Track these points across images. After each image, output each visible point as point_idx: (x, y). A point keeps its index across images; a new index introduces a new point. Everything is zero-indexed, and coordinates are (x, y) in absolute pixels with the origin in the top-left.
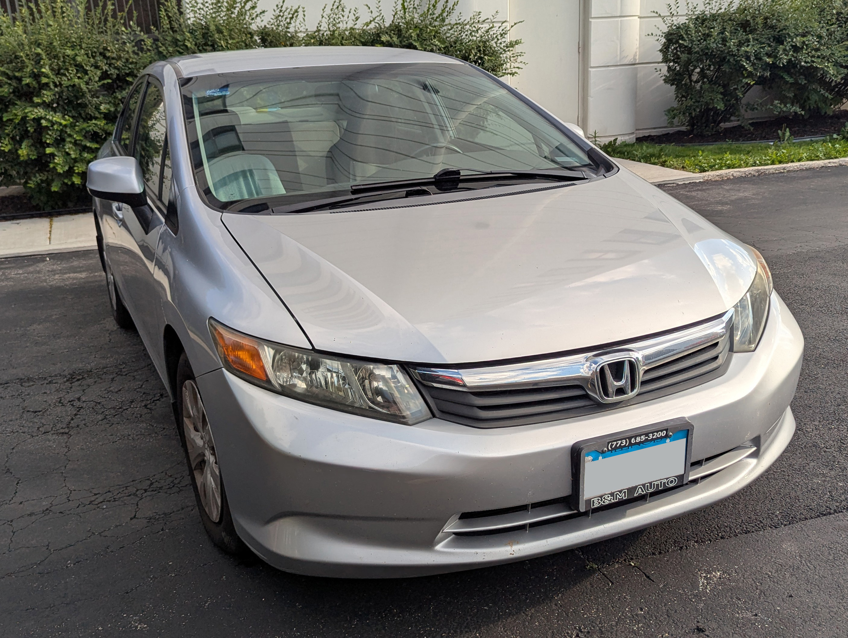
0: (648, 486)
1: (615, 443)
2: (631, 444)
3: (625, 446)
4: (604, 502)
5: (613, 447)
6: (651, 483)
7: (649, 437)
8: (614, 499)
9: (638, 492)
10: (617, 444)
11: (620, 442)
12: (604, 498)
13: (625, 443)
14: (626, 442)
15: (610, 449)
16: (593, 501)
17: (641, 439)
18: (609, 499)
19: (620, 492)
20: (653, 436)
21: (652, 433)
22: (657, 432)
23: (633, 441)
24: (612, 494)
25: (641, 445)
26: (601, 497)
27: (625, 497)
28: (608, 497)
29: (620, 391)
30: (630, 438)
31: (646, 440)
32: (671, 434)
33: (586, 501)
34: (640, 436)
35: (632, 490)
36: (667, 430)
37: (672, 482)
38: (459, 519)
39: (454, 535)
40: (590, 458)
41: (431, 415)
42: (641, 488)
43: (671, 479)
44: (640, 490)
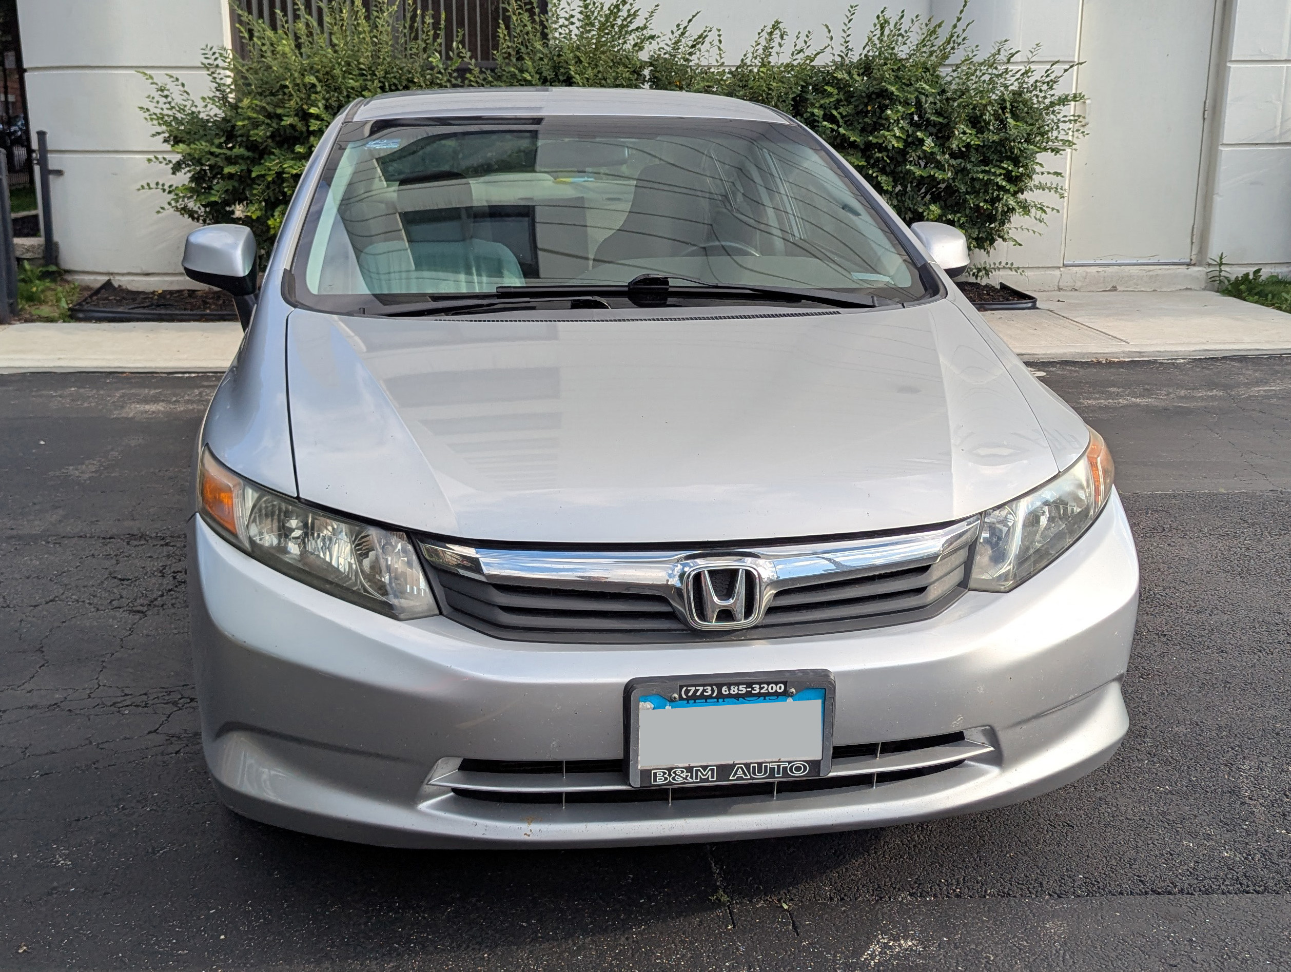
0: (754, 767)
1: (693, 689)
2: (720, 696)
3: (710, 697)
4: (674, 779)
5: (690, 694)
6: (760, 764)
7: (753, 689)
8: (692, 778)
9: (736, 773)
10: (696, 691)
11: (701, 689)
12: (675, 773)
13: (710, 693)
14: (713, 691)
15: (684, 697)
16: (655, 774)
17: (738, 689)
18: (684, 775)
19: (705, 768)
20: (761, 688)
21: (760, 683)
22: (768, 684)
23: (725, 690)
24: (689, 769)
25: (741, 699)
26: (670, 770)
27: (713, 777)
28: (682, 772)
29: (726, 615)
30: (720, 686)
31: (749, 694)
32: (793, 690)
33: (642, 772)
34: (738, 684)
35: (724, 770)
36: (785, 683)
37: (798, 769)
38: (460, 769)
39: (452, 794)
40: (649, 705)
41: (437, 612)
42: (742, 768)
43: (798, 764)
44: (740, 772)
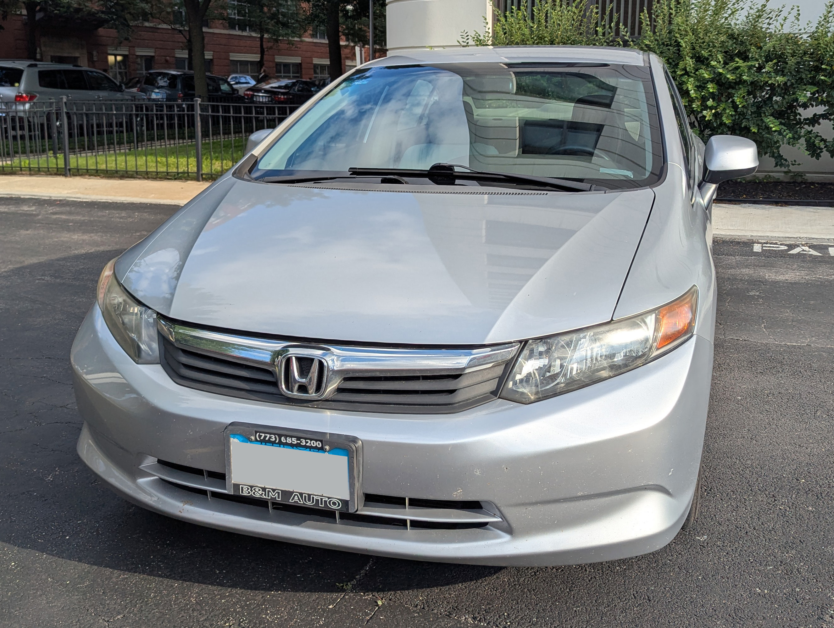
0: (305, 496)
1: (263, 435)
2: (280, 444)
3: (274, 442)
4: (254, 493)
5: (262, 438)
6: (309, 495)
7: (301, 442)
8: (265, 495)
9: (293, 499)
10: (265, 437)
11: (268, 436)
12: (254, 489)
14: (276, 438)
15: (258, 439)
16: (242, 488)
17: (292, 440)
18: (261, 492)
19: (274, 490)
20: (307, 442)
21: (306, 439)
22: (311, 440)
23: (283, 439)
24: (264, 489)
25: (294, 447)
26: (252, 487)
27: (279, 498)
28: (259, 490)
29: (303, 388)
30: (280, 436)
31: (299, 445)
32: (326, 447)
33: (235, 485)
34: (291, 437)
35: (287, 494)
36: (321, 441)
37: (334, 504)
38: (157, 463)
39: (157, 477)
40: (236, 440)
41: (159, 361)
42: (297, 495)
43: (334, 500)
44: (296, 497)
